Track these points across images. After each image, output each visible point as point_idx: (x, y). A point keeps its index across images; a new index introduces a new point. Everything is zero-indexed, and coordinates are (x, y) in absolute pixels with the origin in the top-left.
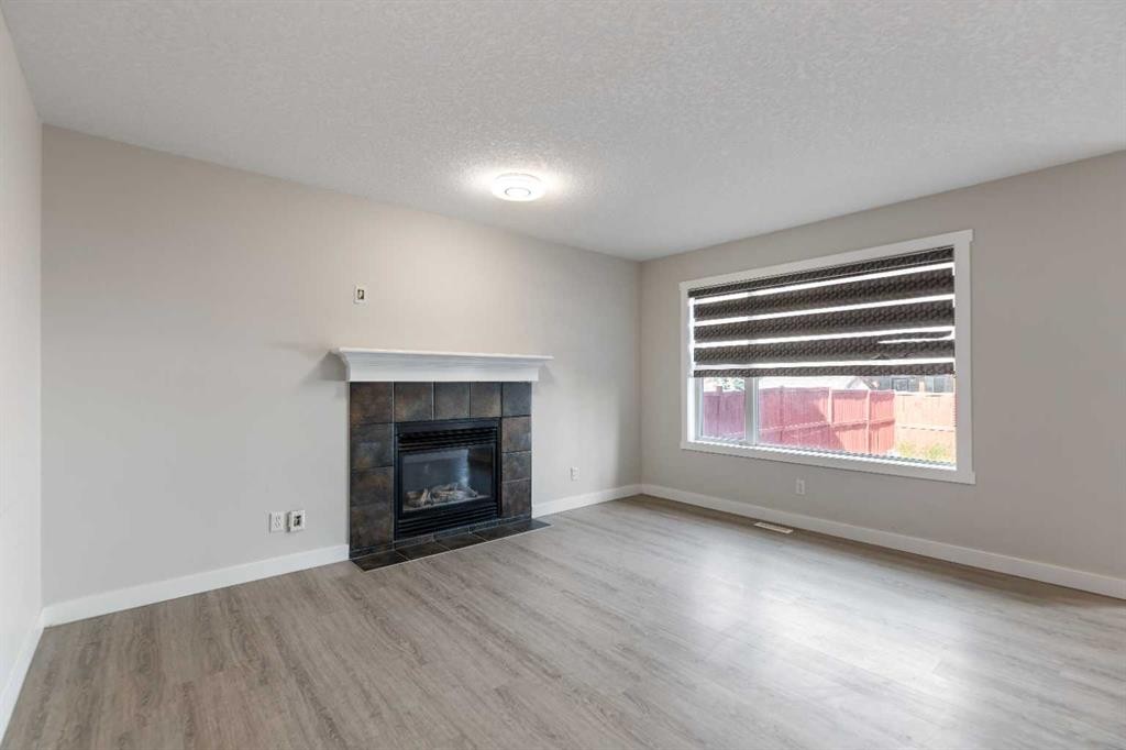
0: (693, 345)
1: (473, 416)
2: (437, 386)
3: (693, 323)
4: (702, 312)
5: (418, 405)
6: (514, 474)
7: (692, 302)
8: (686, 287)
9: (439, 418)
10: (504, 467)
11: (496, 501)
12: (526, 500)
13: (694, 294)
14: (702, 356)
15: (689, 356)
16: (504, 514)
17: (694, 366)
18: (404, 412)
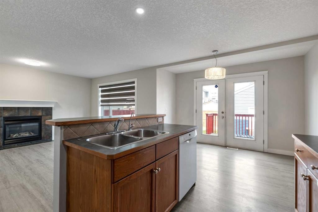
0: (100, 99)
1: (32, 115)
2: (19, 108)
3: (100, 94)
4: (102, 91)
5: (11, 113)
6: (46, 129)
7: (100, 89)
8: (99, 85)
9: (19, 116)
10: (42, 128)
11: (40, 136)
12: (50, 135)
13: (100, 87)
14: (102, 101)
15: (99, 101)
16: (43, 139)
17: (101, 104)
18: (6, 114)
